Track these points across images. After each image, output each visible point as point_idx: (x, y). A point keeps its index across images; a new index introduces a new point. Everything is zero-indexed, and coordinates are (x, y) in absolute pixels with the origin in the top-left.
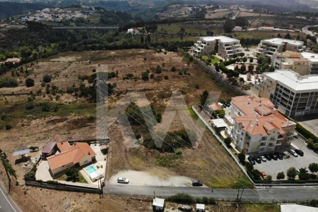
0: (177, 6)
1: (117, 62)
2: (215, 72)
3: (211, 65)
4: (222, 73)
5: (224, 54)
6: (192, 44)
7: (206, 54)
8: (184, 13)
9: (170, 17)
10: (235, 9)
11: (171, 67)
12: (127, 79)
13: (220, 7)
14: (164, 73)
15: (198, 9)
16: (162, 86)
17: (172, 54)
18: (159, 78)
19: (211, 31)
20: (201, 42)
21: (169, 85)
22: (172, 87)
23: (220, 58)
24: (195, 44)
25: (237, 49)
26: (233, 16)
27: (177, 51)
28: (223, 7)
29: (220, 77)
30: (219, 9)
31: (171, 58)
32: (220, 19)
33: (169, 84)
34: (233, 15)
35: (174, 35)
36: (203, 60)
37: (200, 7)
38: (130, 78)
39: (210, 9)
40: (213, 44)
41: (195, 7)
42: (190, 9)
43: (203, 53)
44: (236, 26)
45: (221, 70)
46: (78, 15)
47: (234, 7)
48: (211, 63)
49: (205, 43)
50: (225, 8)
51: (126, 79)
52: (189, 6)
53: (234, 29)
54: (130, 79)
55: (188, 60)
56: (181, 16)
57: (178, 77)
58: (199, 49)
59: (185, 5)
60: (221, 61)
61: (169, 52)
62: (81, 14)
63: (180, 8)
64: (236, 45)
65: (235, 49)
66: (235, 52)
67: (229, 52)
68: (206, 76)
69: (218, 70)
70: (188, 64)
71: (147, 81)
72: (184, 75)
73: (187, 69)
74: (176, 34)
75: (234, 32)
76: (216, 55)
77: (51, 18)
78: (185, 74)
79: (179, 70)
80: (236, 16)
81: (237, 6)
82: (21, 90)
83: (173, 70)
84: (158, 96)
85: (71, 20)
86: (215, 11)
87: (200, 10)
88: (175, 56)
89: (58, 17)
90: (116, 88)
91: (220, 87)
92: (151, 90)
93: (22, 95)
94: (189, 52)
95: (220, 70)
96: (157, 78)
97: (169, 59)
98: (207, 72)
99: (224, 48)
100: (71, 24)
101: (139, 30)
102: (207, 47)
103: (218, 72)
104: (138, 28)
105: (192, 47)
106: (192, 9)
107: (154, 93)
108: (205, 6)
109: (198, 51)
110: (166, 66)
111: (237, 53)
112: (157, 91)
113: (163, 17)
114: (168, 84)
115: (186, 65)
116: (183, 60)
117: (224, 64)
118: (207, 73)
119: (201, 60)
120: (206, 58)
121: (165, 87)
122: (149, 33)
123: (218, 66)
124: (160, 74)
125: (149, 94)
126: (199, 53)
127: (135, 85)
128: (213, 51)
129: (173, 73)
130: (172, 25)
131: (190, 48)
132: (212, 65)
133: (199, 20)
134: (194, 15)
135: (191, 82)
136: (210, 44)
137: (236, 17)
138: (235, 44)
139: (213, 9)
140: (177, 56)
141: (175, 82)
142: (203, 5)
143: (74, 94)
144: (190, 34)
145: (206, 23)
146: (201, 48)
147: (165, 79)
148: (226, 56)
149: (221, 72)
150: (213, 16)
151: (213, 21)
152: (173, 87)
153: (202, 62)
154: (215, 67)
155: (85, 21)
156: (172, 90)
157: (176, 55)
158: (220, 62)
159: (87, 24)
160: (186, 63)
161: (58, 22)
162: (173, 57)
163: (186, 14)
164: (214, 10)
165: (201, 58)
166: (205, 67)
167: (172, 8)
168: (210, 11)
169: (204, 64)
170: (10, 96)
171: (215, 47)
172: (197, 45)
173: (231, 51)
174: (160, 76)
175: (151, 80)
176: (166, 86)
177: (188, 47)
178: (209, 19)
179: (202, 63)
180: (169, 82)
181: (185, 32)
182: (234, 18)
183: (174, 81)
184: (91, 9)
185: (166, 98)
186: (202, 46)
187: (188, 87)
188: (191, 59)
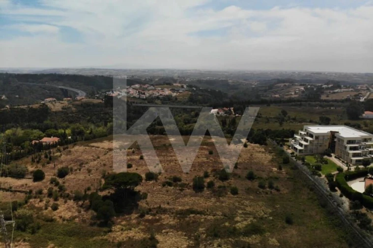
0: (285, 85)
1: (169, 155)
2: (326, 190)
3: (320, 176)
4: (341, 196)
5: (346, 156)
6: (291, 134)
7: (312, 154)
8: (293, 93)
9: (275, 97)
10: (364, 90)
11: (248, 171)
12: (170, 184)
13: (342, 86)
14: (232, 182)
15: (313, 89)
16: (223, 207)
17: (256, 149)
18: (221, 189)
19: (328, 116)
20: (306, 133)
21: (236, 207)
22: (240, 212)
23: (339, 163)
24: (296, 136)
25: (370, 149)
26: (361, 98)
27: (266, 144)
28: (346, 86)
29: (336, 203)
30: (341, 89)
31: (251, 155)
32: (342, 101)
33: (237, 204)
34: (361, 96)
35: (270, 119)
36: (308, 165)
37: (315, 86)
38: (174, 183)
39: (327, 89)
40: (326, 138)
41: (309, 86)
42: (302, 88)
43: (307, 151)
44: (366, 111)
45: (340, 188)
46: (167, 92)
47: (361, 87)
48: (320, 172)
49: (311, 136)
50: (349, 88)
51: (166, 186)
52: (301, 85)
53: (364, 115)
54: (174, 186)
55: (281, 160)
56: (289, 96)
57: (256, 192)
58: (301, 145)
59: (297, 84)
60: (340, 170)
61: (253, 145)
62: (170, 92)
63: (289, 87)
64: (367, 143)
65: (365, 150)
66: (365, 155)
67: (355, 155)
68: (310, 197)
69: (333, 189)
70: (280, 168)
71: (200, 194)
72: (268, 189)
73: (277, 178)
74: (274, 118)
75: (363, 119)
76: (331, 156)
77: (136, 95)
78: (271, 187)
79: (261, 178)
80: (365, 97)
81: (366, 87)
82: (22, 186)
83: (251, 177)
84: (207, 230)
85: (158, 98)
86: (336, 91)
87: (315, 89)
88: (260, 152)
89: (144, 94)
90: (145, 200)
91: (336, 226)
92: (201, 213)
93: (18, 193)
94: (285, 148)
95: (336, 188)
96: (217, 189)
97: (249, 155)
98: (313, 188)
99: (346, 148)
100: (156, 101)
101: (224, 111)
102: (316, 142)
103: (333, 193)
104: (225, 108)
105: (290, 139)
106: (304, 88)
107: (202, 220)
108: (322, 86)
109: (299, 148)
110: (240, 169)
111: (369, 156)
112: (209, 217)
113: (266, 96)
114: (233, 204)
115: (275, 169)
116: (272, 161)
117: (346, 177)
118: (311, 190)
119: (303, 164)
120: (312, 160)
121: (227, 211)
122: (237, 115)
123: (332, 180)
124: (226, 183)
125: (193, 222)
126: (300, 151)
127: (177, 198)
128: (326, 150)
129: (249, 183)
130: (272, 106)
131: (288, 141)
132: (323, 176)
133: (311, 101)
134: (306, 95)
135: (278, 206)
136: (321, 138)
137: (365, 99)
138: (365, 140)
139: (332, 88)
140: (263, 152)
141: (247, 202)
142: (320, 85)
143: (80, 203)
144: (294, 119)
145: (321, 106)
146: (304, 143)
147: (232, 194)
148: (349, 161)
149: (339, 193)
150: (332, 97)
151: (331, 103)
152: (243, 213)
153: (305, 167)
154: (327, 182)
155: (172, 99)
156: (238, 219)
157: (263, 150)
158: (337, 172)
159: (174, 102)
160: (275, 167)
161: (143, 99)
162: (257, 154)
163: (296, 93)
164: (334, 90)
165: (303, 160)
166: (310, 178)
167: (279, 87)
168: (329, 91)
169: (308, 173)
170: (5, 192)
171: (329, 144)
172: (298, 137)
173: (358, 153)
174: (224, 187)
175: (206, 192)
176: (230, 209)
177: (285, 139)
178: (325, 101)
179: (304, 170)
180: (236, 201)
181: (287, 116)
182: (362, 100)
183: (246, 199)
184: (182, 87)
185: (221, 238)
186: (306, 140)
187: (271, 218)
188: (286, 161)
